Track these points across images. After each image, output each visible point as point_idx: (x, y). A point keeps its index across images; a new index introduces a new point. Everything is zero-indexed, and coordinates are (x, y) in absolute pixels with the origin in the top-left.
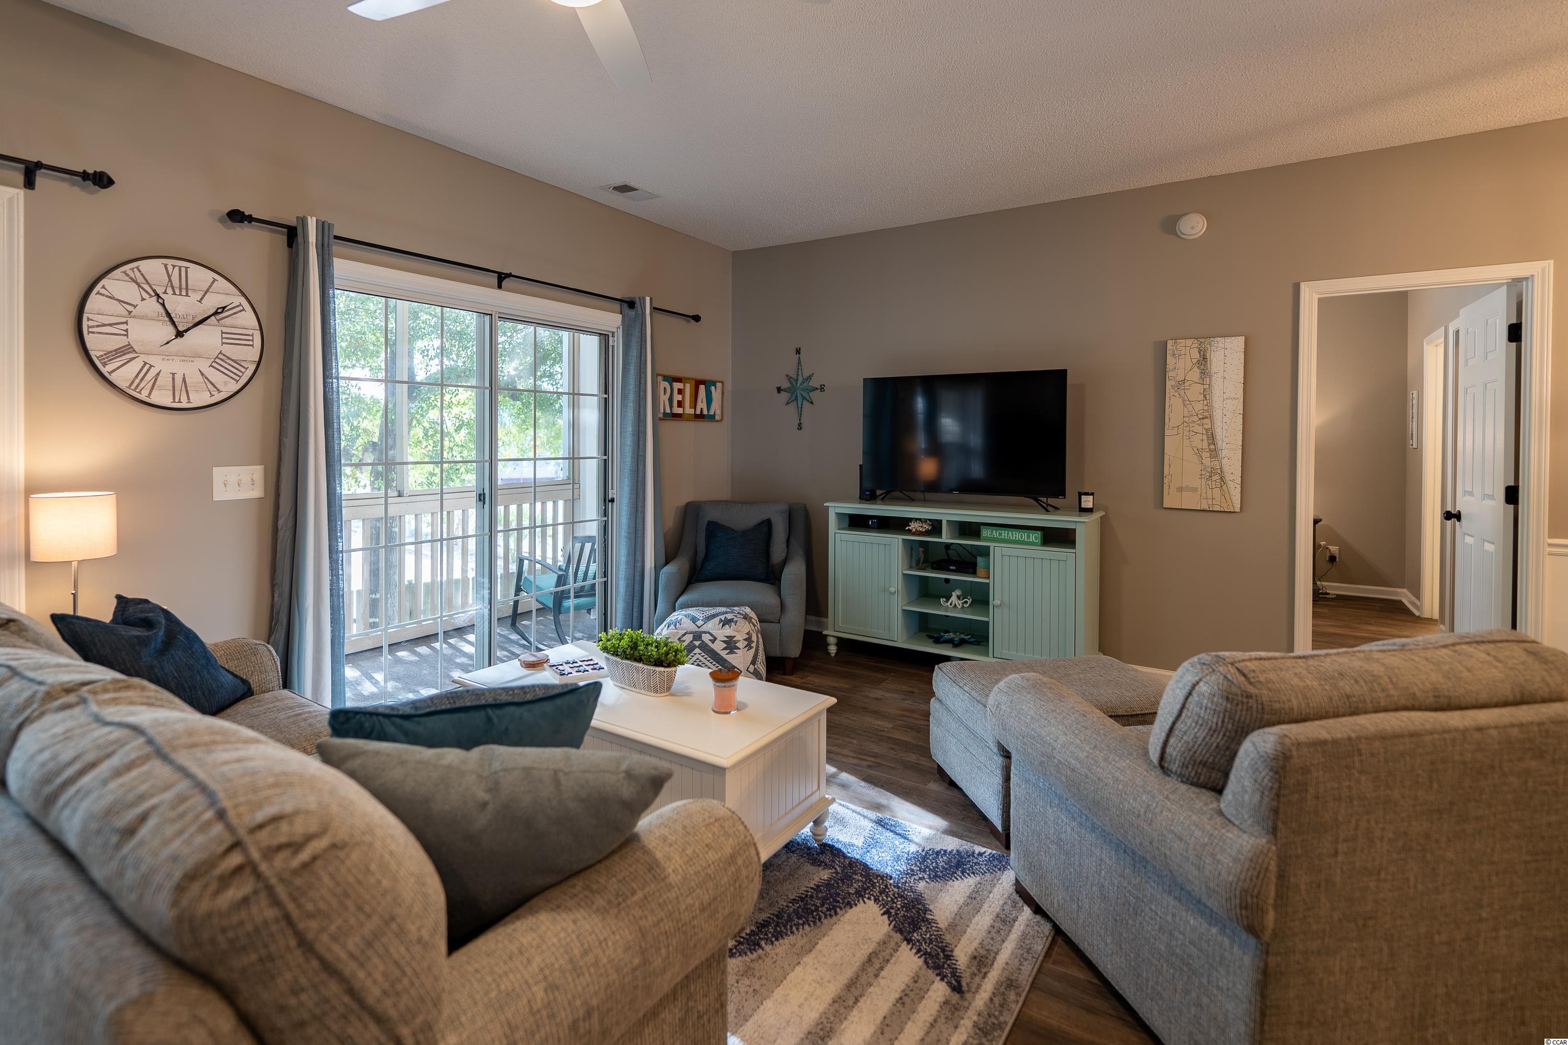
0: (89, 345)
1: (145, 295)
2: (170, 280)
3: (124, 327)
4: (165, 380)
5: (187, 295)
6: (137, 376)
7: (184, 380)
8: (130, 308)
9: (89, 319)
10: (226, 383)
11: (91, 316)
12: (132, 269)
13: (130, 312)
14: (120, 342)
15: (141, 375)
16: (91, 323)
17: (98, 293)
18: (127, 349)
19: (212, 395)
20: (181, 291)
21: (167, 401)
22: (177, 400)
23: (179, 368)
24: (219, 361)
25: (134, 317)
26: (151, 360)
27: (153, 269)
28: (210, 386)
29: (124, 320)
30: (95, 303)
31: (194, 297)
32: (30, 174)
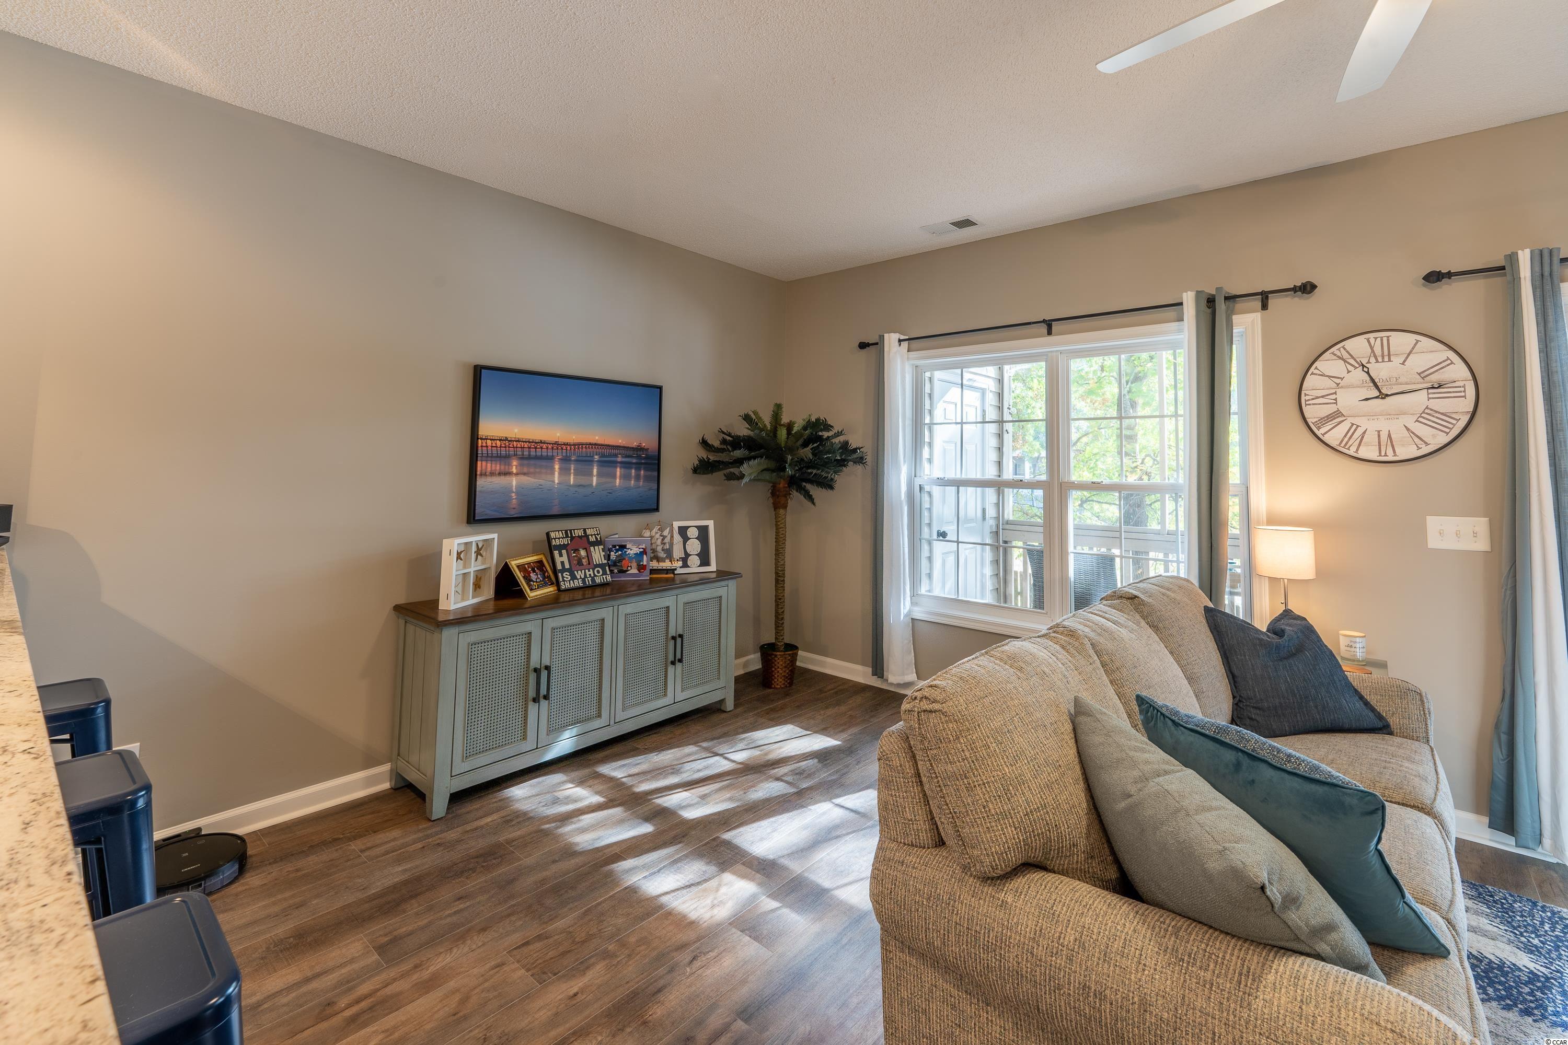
0: (1306, 415)
1: (1350, 368)
2: (1373, 351)
3: (1334, 397)
4: (1371, 437)
5: (1390, 361)
6: (1345, 436)
7: (1389, 436)
8: (1338, 381)
9: (1306, 395)
10: (1434, 436)
11: (1307, 392)
12: (1339, 349)
13: (1338, 384)
14: (1331, 409)
15: (1349, 434)
16: (1307, 398)
17: (1312, 374)
18: (1338, 414)
19: (1419, 448)
20: (1383, 357)
21: (1374, 456)
22: (1383, 454)
23: (1384, 425)
24: (1426, 415)
25: (1342, 387)
27: (1358, 346)
28: (1416, 440)
29: (1333, 391)
31: (1397, 361)
32: (1264, 298)
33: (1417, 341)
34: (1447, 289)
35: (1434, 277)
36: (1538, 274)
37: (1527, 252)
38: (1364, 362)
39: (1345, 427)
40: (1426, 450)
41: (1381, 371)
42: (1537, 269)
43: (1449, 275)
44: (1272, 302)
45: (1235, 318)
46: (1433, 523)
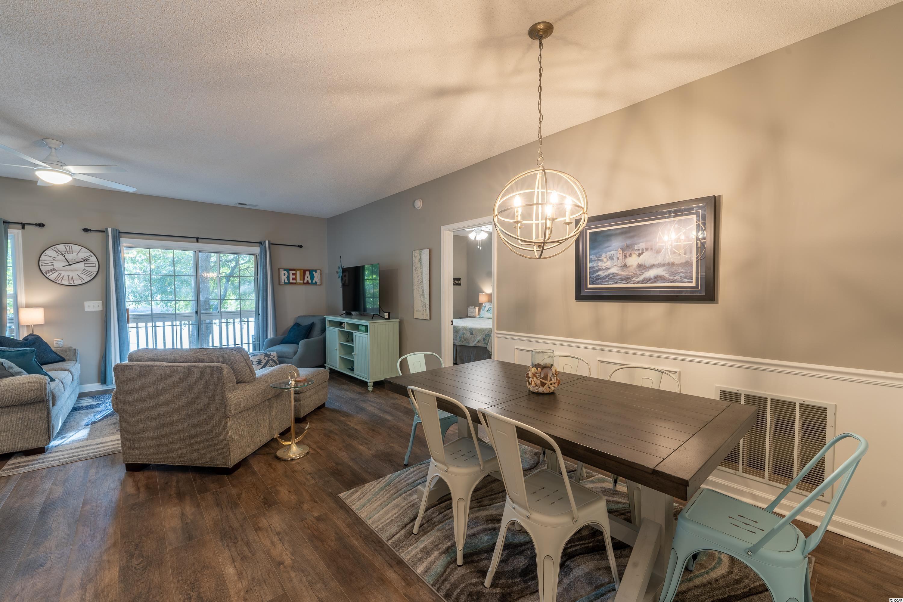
0: (41, 269)
1: (58, 254)
2: (66, 250)
3: (52, 264)
4: (66, 277)
5: (72, 254)
6: (57, 277)
7: (72, 277)
8: (54, 258)
9: (41, 262)
10: (86, 278)
11: (42, 261)
12: (54, 248)
13: (54, 260)
14: (52, 268)
15: (58, 276)
16: (42, 263)
17: (44, 255)
18: (54, 269)
19: (82, 281)
20: (70, 252)
21: (67, 283)
22: (70, 283)
23: (70, 274)
24: (84, 271)
25: (55, 261)
26: (61, 272)
27: (61, 247)
28: (81, 279)
29: (52, 262)
30: (43, 257)
31: (75, 254)
32: (23, 226)
33: (81, 249)
34: (90, 234)
35: (86, 230)
36: (113, 235)
37: (111, 228)
38: (63, 253)
39: (56, 274)
40: (84, 282)
41: (69, 257)
42: (113, 234)
43: (90, 230)
44: (26, 226)
45: (9, 230)
46: (86, 304)
